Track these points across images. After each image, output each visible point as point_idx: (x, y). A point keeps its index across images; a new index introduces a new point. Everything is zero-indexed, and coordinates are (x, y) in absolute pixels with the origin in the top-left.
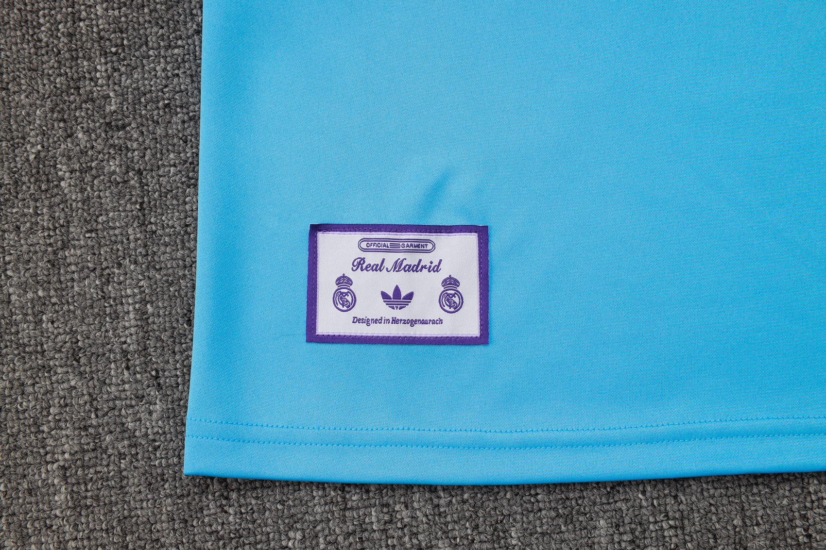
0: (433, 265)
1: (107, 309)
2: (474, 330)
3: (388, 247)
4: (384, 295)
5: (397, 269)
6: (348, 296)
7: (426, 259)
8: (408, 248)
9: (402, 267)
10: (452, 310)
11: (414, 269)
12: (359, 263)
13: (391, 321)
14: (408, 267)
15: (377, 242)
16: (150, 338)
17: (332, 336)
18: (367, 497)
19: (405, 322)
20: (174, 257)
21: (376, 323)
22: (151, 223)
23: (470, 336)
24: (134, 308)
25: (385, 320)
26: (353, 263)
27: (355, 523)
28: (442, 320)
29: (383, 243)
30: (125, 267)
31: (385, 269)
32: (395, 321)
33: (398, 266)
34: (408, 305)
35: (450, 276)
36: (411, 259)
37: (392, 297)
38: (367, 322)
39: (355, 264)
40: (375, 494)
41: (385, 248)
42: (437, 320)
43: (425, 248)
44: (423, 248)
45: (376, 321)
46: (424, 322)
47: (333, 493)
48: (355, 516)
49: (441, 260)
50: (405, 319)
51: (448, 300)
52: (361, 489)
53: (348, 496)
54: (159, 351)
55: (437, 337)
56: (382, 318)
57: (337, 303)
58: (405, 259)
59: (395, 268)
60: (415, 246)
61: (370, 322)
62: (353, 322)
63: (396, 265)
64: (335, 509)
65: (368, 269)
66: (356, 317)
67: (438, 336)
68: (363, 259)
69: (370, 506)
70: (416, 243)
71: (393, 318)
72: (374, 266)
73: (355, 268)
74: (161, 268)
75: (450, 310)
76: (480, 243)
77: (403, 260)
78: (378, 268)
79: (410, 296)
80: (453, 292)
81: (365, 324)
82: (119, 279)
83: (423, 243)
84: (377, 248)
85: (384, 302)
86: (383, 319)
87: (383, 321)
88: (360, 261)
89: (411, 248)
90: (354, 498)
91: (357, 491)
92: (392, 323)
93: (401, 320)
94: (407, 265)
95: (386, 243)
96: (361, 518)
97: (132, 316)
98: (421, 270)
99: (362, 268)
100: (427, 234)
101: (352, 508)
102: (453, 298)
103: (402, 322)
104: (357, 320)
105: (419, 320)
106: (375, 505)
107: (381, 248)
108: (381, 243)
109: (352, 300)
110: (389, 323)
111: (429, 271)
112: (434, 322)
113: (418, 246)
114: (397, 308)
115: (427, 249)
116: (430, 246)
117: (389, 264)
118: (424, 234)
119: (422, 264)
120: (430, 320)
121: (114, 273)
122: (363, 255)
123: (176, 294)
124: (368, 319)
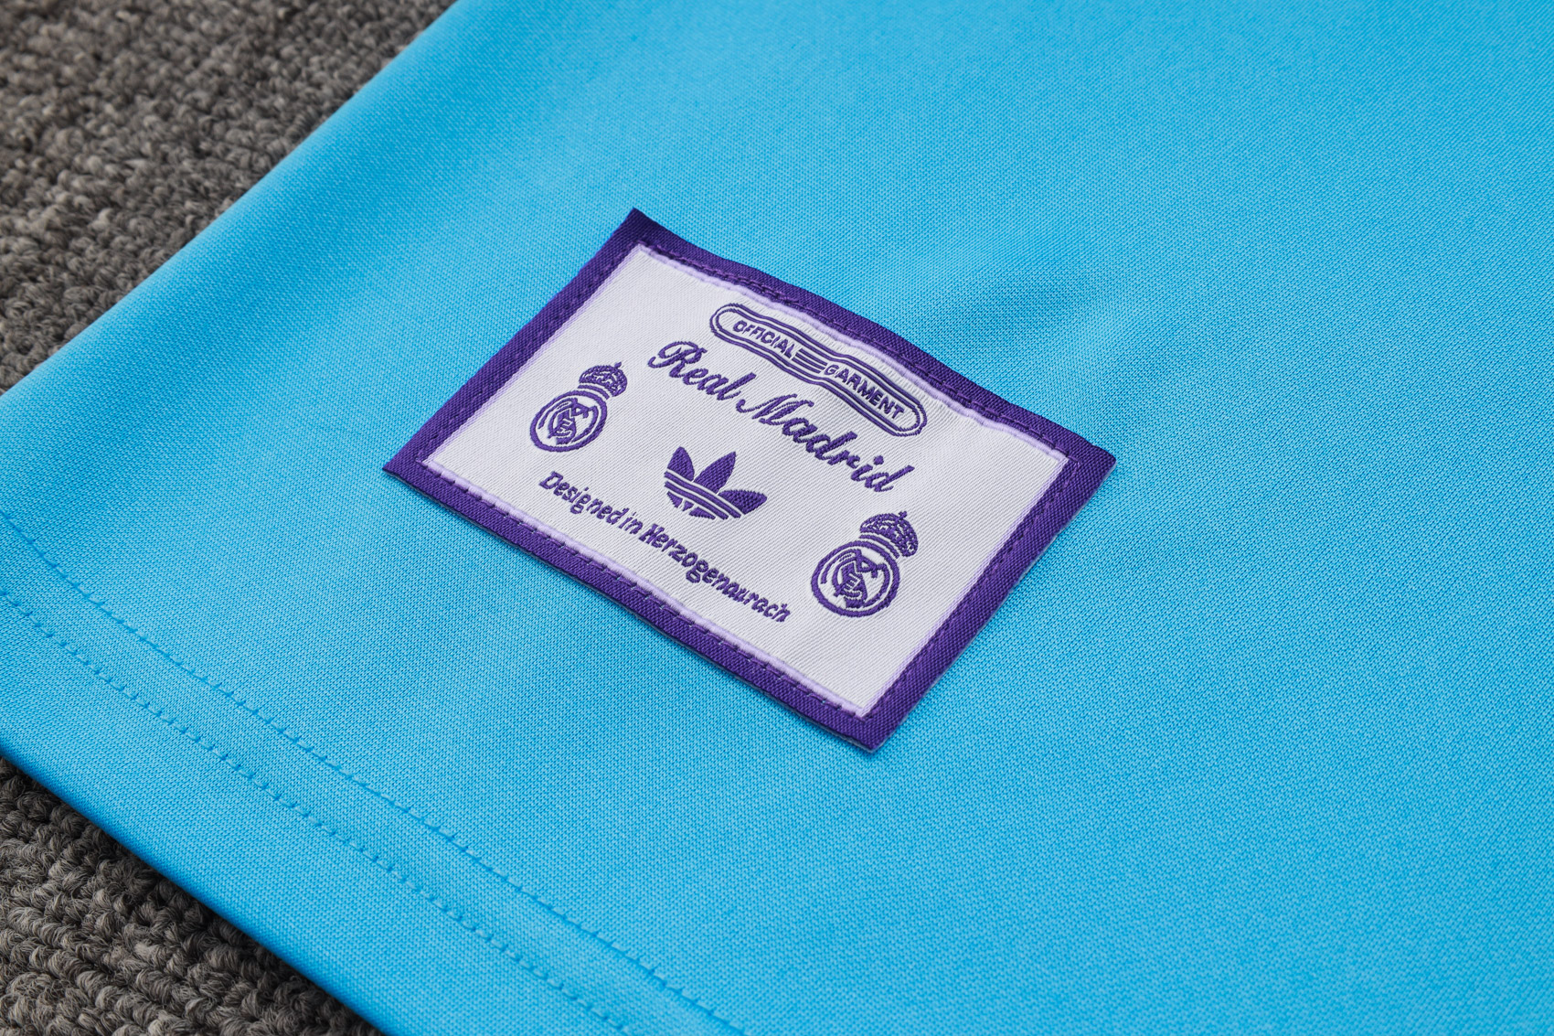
0: (877, 469)
1: (13, 172)
2: (859, 694)
3: (788, 355)
4: (681, 462)
5: (766, 417)
6: (586, 416)
7: (869, 442)
8: (839, 381)
9: (787, 418)
10: (840, 602)
11: (817, 446)
12: (680, 356)
13: (642, 532)
14: (801, 426)
15: (768, 329)
16: (41, 278)
17: (459, 487)
18: (179, 971)
19: (680, 554)
20: (260, 144)
21: (599, 516)
22: (277, 55)
23: (834, 700)
24: (69, 203)
25: (628, 520)
26: (666, 348)
27: (82, 1017)
28: (788, 613)
29: (783, 337)
30: (134, 113)
31: (736, 400)
32: (655, 537)
33: (773, 411)
34: (724, 517)
35: (903, 514)
36: (829, 415)
37: (697, 474)
38: (578, 501)
39: (668, 352)
40: (208, 977)
41: (778, 351)
42: (775, 607)
43: (889, 416)
44: (882, 411)
45: (602, 511)
46: (733, 591)
47: (99, 896)
48: (100, 998)
49: (910, 469)
50: (686, 546)
51: (846, 572)
52: (183, 938)
53: (130, 929)
54: (30, 314)
55: (736, 648)
56: (626, 510)
57: (543, 423)
58: (811, 404)
59: (767, 411)
60: (863, 389)
61: (586, 506)
62: (544, 485)
63: (772, 406)
64: (64, 943)
65: (691, 380)
66: (561, 477)
67: (743, 647)
68: (699, 352)
69: (163, 1002)
70: (871, 384)
71: (655, 526)
72: (712, 377)
73: (658, 361)
74: (209, 154)
75: (832, 599)
76: (1056, 487)
77: (803, 403)
78: (719, 388)
79: (749, 501)
80: (877, 559)
81: (568, 505)
82: (98, 127)
83: (891, 399)
84: (759, 342)
85: (667, 475)
86: (628, 515)
87: (621, 521)
88: (687, 353)
89: (850, 387)
90: (141, 948)
91: (169, 934)
92: (642, 539)
93: (673, 543)
94: (805, 421)
95: (791, 341)
96: (110, 1016)
97: (48, 213)
98: (833, 461)
99: (678, 369)
100: (924, 383)
101: (107, 972)
102: (867, 576)
103: (671, 549)
104: (558, 485)
105: (722, 578)
106: (179, 1011)
107: (767, 346)
108: (777, 334)
109: (587, 431)
110: (635, 532)
111: (856, 477)
112: (761, 605)
113: (874, 396)
114: (689, 506)
115: (894, 421)
116: (906, 419)
117: (755, 395)
118: (915, 377)
119: (850, 447)
120: (754, 596)
121: (98, 111)
122: (705, 338)
123: (189, 219)
124: (588, 497)
